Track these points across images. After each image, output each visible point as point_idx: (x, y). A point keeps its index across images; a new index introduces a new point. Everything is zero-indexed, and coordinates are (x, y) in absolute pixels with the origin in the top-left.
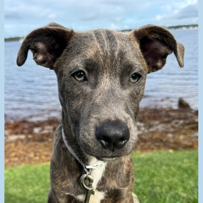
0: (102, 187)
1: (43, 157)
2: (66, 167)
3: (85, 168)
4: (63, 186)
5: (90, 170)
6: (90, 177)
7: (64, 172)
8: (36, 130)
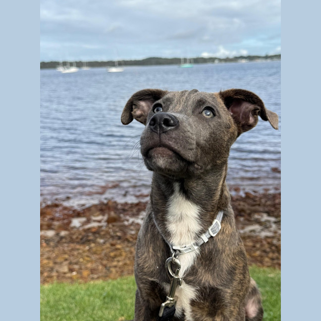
0: (191, 278)
1: (85, 273)
2: (152, 245)
3: (171, 249)
4: (146, 270)
5: (177, 251)
6: (177, 261)
7: (149, 252)
8: (76, 222)
